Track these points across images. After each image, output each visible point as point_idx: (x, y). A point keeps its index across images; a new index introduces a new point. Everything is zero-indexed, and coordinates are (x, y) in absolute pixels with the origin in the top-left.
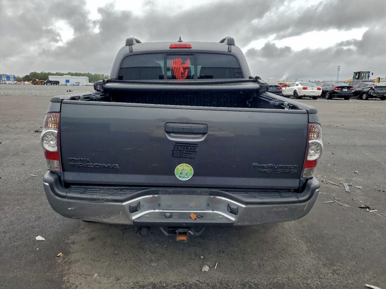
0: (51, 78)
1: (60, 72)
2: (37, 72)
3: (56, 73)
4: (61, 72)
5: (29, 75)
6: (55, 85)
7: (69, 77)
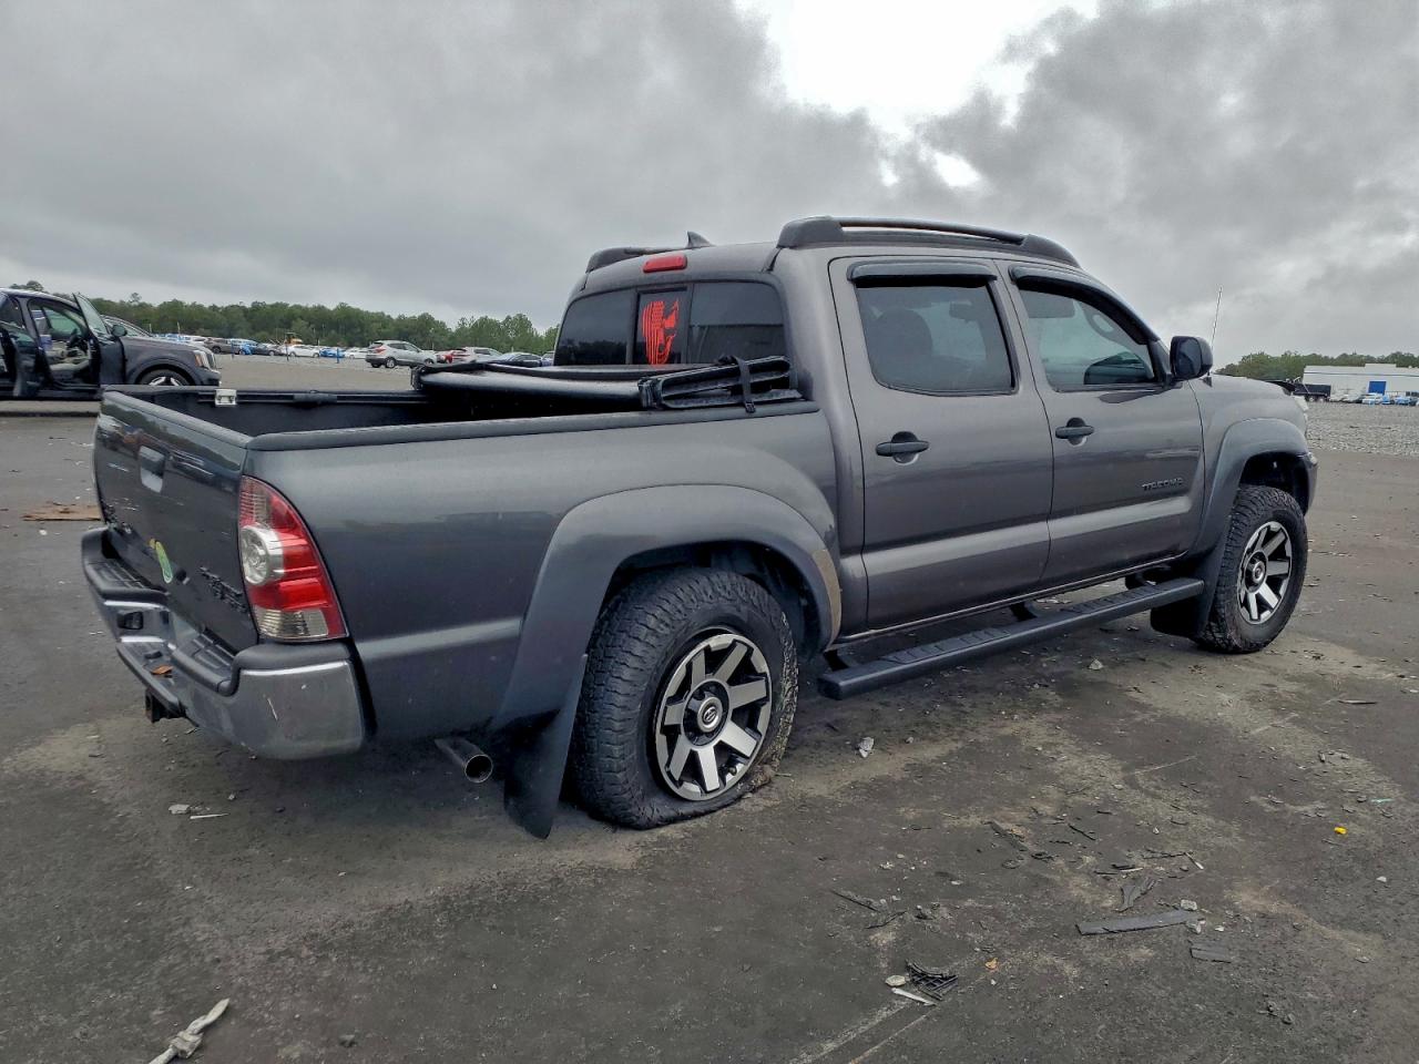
0: (1311, 376)
1: (1359, 354)
2: (1266, 353)
3: (1339, 358)
4: (1363, 352)
5: (1237, 363)
6: (1311, 399)
7: (1388, 373)
